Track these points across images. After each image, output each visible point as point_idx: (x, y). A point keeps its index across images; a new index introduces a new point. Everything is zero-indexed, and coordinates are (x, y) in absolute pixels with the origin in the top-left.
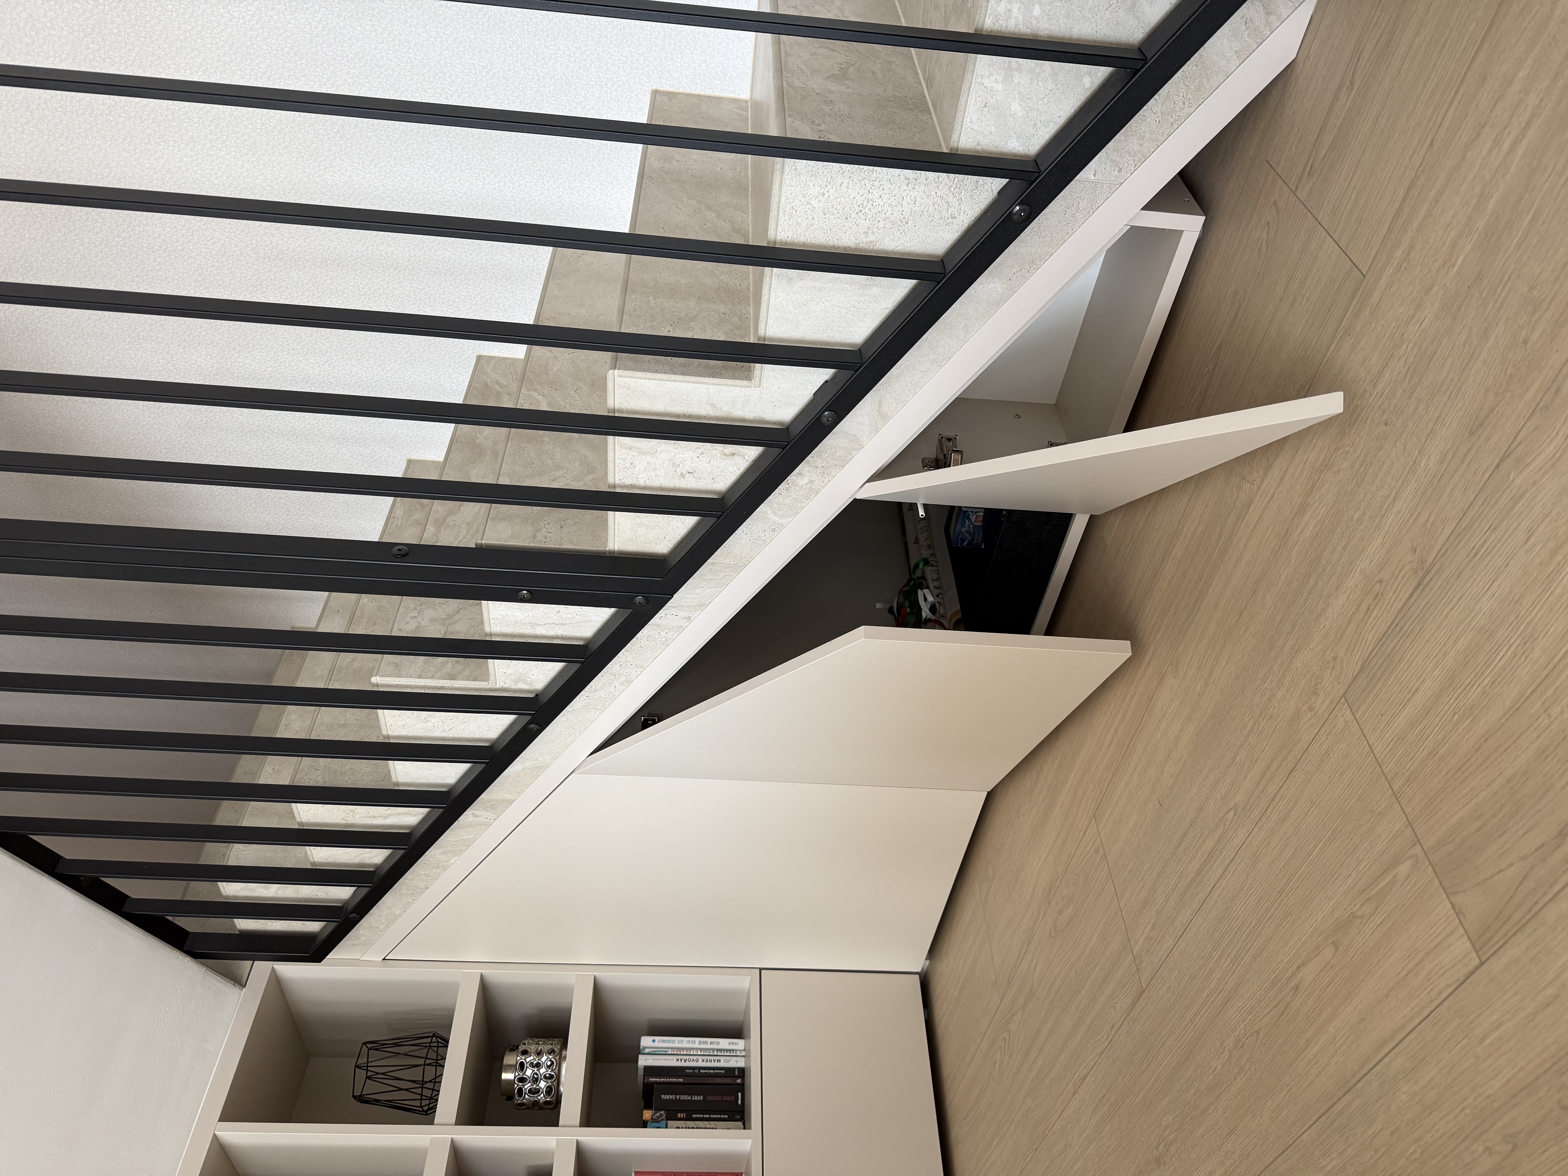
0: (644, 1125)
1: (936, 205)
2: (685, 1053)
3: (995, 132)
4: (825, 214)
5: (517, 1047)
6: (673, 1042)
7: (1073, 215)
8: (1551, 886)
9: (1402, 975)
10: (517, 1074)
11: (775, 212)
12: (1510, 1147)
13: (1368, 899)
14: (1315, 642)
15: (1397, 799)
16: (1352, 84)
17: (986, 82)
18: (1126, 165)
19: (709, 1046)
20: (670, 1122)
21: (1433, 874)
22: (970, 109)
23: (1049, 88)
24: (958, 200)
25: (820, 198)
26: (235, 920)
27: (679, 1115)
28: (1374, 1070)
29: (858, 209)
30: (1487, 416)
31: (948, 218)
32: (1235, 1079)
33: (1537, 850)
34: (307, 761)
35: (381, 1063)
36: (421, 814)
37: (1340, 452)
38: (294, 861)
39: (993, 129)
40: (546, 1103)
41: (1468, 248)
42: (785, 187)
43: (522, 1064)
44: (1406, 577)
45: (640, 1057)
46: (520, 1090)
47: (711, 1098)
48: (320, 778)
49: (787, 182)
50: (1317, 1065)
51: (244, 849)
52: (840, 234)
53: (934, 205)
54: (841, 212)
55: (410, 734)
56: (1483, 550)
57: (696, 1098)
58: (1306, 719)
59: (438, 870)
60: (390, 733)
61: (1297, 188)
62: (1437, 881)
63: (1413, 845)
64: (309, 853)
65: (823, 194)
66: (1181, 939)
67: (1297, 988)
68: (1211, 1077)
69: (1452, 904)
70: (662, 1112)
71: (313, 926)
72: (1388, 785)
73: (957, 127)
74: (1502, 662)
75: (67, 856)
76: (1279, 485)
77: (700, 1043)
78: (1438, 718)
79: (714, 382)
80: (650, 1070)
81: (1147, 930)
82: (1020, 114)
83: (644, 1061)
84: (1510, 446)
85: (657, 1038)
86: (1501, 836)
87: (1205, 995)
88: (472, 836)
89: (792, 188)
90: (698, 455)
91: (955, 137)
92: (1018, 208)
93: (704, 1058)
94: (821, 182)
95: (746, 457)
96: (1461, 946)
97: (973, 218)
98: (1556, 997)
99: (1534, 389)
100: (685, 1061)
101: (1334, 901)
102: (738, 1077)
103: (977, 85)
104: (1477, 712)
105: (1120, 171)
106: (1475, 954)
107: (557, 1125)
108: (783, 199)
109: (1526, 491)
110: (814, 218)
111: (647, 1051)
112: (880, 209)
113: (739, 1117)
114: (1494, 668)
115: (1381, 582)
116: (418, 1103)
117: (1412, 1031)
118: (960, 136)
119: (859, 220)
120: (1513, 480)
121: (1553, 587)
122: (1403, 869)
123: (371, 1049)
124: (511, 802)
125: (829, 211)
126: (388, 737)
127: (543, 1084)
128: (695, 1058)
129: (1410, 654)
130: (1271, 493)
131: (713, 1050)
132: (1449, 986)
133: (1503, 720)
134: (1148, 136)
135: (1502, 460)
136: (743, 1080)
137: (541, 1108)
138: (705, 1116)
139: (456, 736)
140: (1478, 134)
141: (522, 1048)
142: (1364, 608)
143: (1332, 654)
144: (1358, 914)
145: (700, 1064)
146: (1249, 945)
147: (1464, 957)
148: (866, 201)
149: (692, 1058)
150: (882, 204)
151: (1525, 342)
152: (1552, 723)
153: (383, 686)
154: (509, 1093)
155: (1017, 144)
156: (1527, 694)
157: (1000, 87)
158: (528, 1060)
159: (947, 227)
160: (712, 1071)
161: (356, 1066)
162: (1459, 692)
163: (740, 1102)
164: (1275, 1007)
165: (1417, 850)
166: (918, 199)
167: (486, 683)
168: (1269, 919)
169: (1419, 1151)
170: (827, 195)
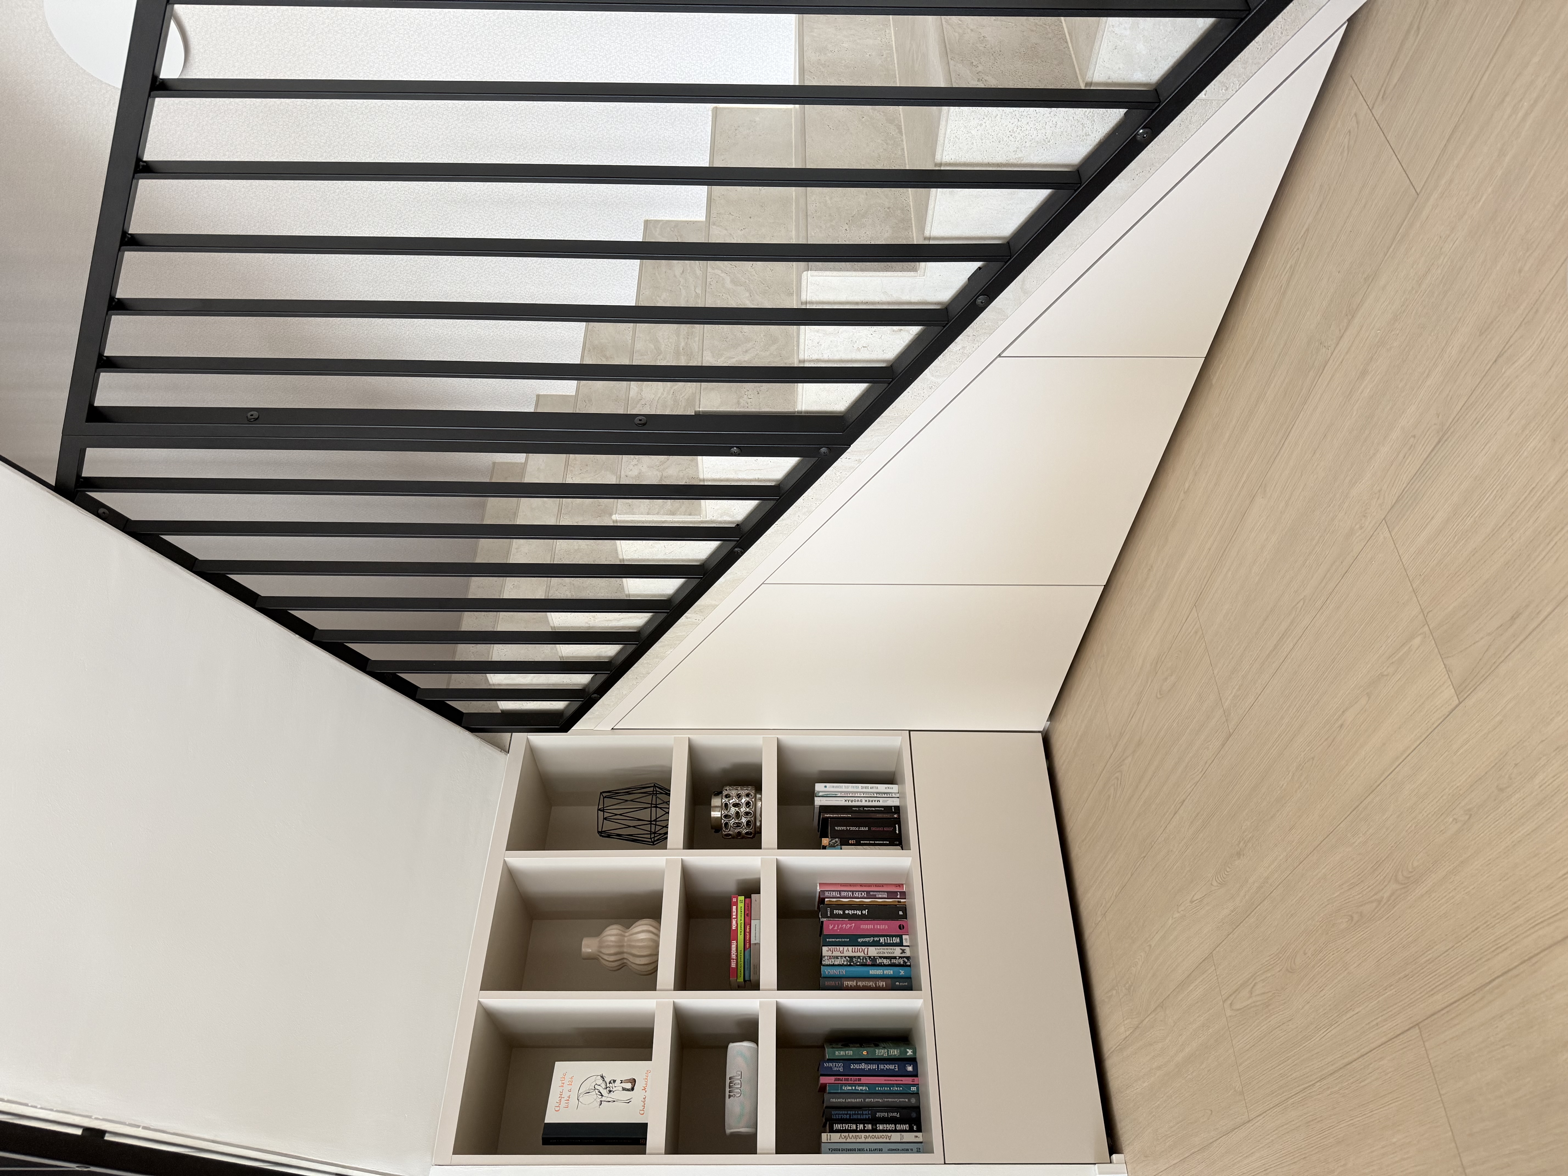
0: (824, 848)
1: (1074, 127)
2: (851, 795)
3: (1123, 68)
4: (982, 140)
5: (721, 793)
6: (841, 787)
7: (1187, 127)
8: (1504, 652)
9: (1410, 714)
10: (723, 812)
11: (942, 141)
12: (1467, 817)
13: (1392, 663)
14: (1366, 478)
15: (1415, 594)
16: (1419, 28)
17: (1117, 30)
18: (1232, 84)
19: (870, 790)
20: (843, 847)
21: (1435, 645)
22: (1103, 52)
23: (1169, 30)
24: (1092, 121)
25: (979, 128)
26: (499, 702)
27: (850, 842)
28: (1389, 777)
29: (1009, 134)
30: (1492, 322)
31: (1083, 136)
32: (1296, 792)
33: (1498, 628)
34: (555, 581)
35: (614, 807)
36: (646, 617)
37: (1393, 333)
38: (543, 656)
39: (1121, 66)
40: (747, 833)
41: (1490, 190)
42: (950, 122)
43: (726, 805)
44: (1431, 435)
45: (816, 799)
46: (726, 824)
47: (873, 829)
48: (568, 593)
49: (952, 118)
50: (1352, 778)
51: (503, 648)
52: (994, 154)
53: (1071, 127)
54: (995, 137)
55: (640, 557)
56: (1482, 421)
57: (863, 829)
58: (1358, 535)
59: (658, 660)
60: (625, 557)
61: (1373, 108)
62: (1437, 649)
63: (1423, 626)
64: (559, 649)
65: (981, 125)
66: (1261, 696)
67: (1341, 726)
68: (1279, 792)
69: (1444, 664)
70: (837, 839)
71: (558, 705)
72: (1410, 584)
73: (1092, 67)
74: (1488, 501)
75: (373, 658)
76: (1347, 353)
77: (862, 788)
78: (1445, 538)
79: (887, 275)
80: (824, 809)
81: (1235, 690)
82: (1144, 52)
83: (819, 802)
84: (1504, 347)
85: (827, 785)
86: (1478, 619)
87: (1276, 736)
88: (684, 633)
89: (956, 122)
90: (872, 333)
91: (1089, 74)
92: (1141, 131)
93: (867, 799)
94: (979, 116)
95: (911, 332)
96: (1449, 692)
97: (1104, 135)
98: (1501, 722)
99: (1522, 308)
100: (852, 801)
101: (1370, 665)
102: (895, 813)
103: (1109, 33)
104: (1470, 535)
105: (1227, 89)
106: (1456, 697)
107: (760, 848)
108: (949, 131)
109: (1511, 382)
110: (973, 143)
111: (821, 794)
112: (1027, 133)
113: (898, 843)
114: (1483, 505)
115: (1414, 436)
116: (649, 836)
117: (1415, 749)
118: (1093, 74)
119: (1010, 142)
120: (1504, 372)
121: (1522, 452)
122: (1417, 641)
123: (605, 797)
124: (715, 607)
125: (985, 137)
126: (623, 560)
127: (744, 820)
128: (859, 799)
129: (1430, 492)
130: (1340, 360)
131: (873, 793)
132: (1439, 719)
133: (1485, 542)
134: (1250, 61)
135: (1499, 357)
136: (899, 816)
137: (743, 837)
138: (871, 842)
139: (674, 558)
140: (1503, 101)
141: (725, 793)
142: (1401, 455)
143: (1378, 488)
144: (1385, 673)
145: (864, 803)
146: (1310, 698)
147: (1450, 699)
148: (1016, 127)
149: (857, 799)
150: (1029, 129)
151: (1520, 271)
152: (1513, 544)
153: (620, 521)
154: (717, 827)
155: (1141, 75)
156: (1501, 524)
157: (1128, 32)
158: (731, 801)
159: (1082, 143)
160: (873, 809)
161: (598, 810)
162: (1459, 520)
163: (897, 832)
164: (1327, 739)
165: (1426, 628)
166: (1059, 124)
167: (699, 517)
168: (1324, 679)
169: (1414, 826)
170: (984, 125)
